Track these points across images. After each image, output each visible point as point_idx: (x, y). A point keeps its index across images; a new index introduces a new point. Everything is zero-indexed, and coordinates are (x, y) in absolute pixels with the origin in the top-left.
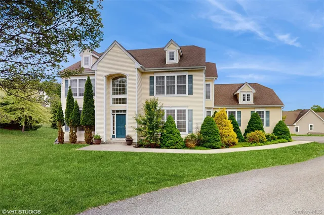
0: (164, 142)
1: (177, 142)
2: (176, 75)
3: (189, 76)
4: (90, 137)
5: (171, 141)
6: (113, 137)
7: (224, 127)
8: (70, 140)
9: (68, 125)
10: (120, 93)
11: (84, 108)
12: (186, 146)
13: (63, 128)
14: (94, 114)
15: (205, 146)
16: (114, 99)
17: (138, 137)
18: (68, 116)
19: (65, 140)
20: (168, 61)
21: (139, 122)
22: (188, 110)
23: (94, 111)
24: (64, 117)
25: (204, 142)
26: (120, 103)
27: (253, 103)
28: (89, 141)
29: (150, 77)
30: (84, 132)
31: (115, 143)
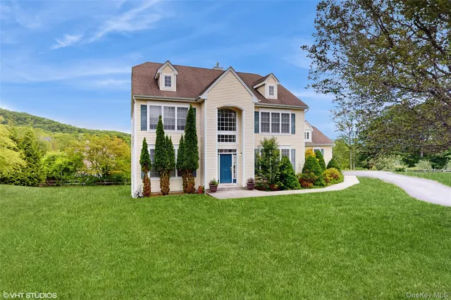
2: (280, 112)
3: (292, 114)
16: (219, 136)
19: (152, 191)
22: (292, 150)
27: (311, 141)
29: (255, 112)
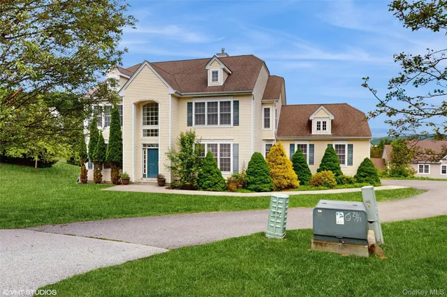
0: (200, 184)
1: (216, 183)
2: (219, 100)
3: (234, 101)
4: (118, 177)
5: (208, 182)
6: (144, 176)
7: (278, 166)
8: (94, 179)
9: (92, 162)
10: (152, 124)
11: (110, 142)
12: (226, 189)
13: (87, 164)
14: (121, 149)
15: (250, 189)
16: (145, 131)
17: (172, 176)
18: (91, 151)
19: (88, 179)
20: (210, 83)
21: (172, 159)
22: (234, 145)
23: (122, 145)
24: (88, 152)
25: (248, 183)
26: (152, 135)
27: (330, 133)
28: (116, 181)
29: (188, 103)
30: (110, 170)
31: (145, 183)
